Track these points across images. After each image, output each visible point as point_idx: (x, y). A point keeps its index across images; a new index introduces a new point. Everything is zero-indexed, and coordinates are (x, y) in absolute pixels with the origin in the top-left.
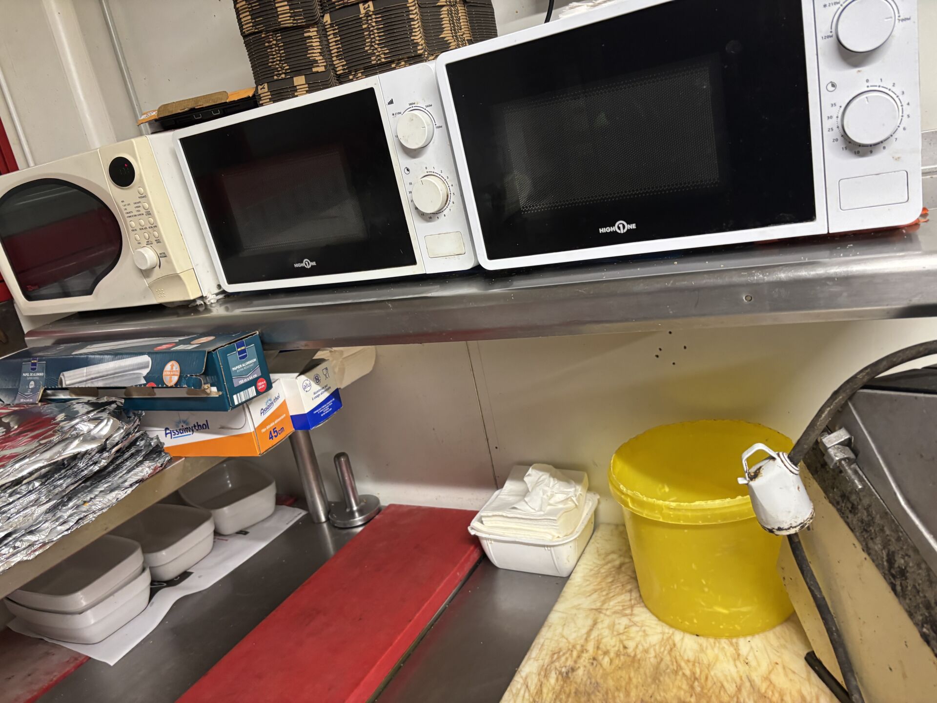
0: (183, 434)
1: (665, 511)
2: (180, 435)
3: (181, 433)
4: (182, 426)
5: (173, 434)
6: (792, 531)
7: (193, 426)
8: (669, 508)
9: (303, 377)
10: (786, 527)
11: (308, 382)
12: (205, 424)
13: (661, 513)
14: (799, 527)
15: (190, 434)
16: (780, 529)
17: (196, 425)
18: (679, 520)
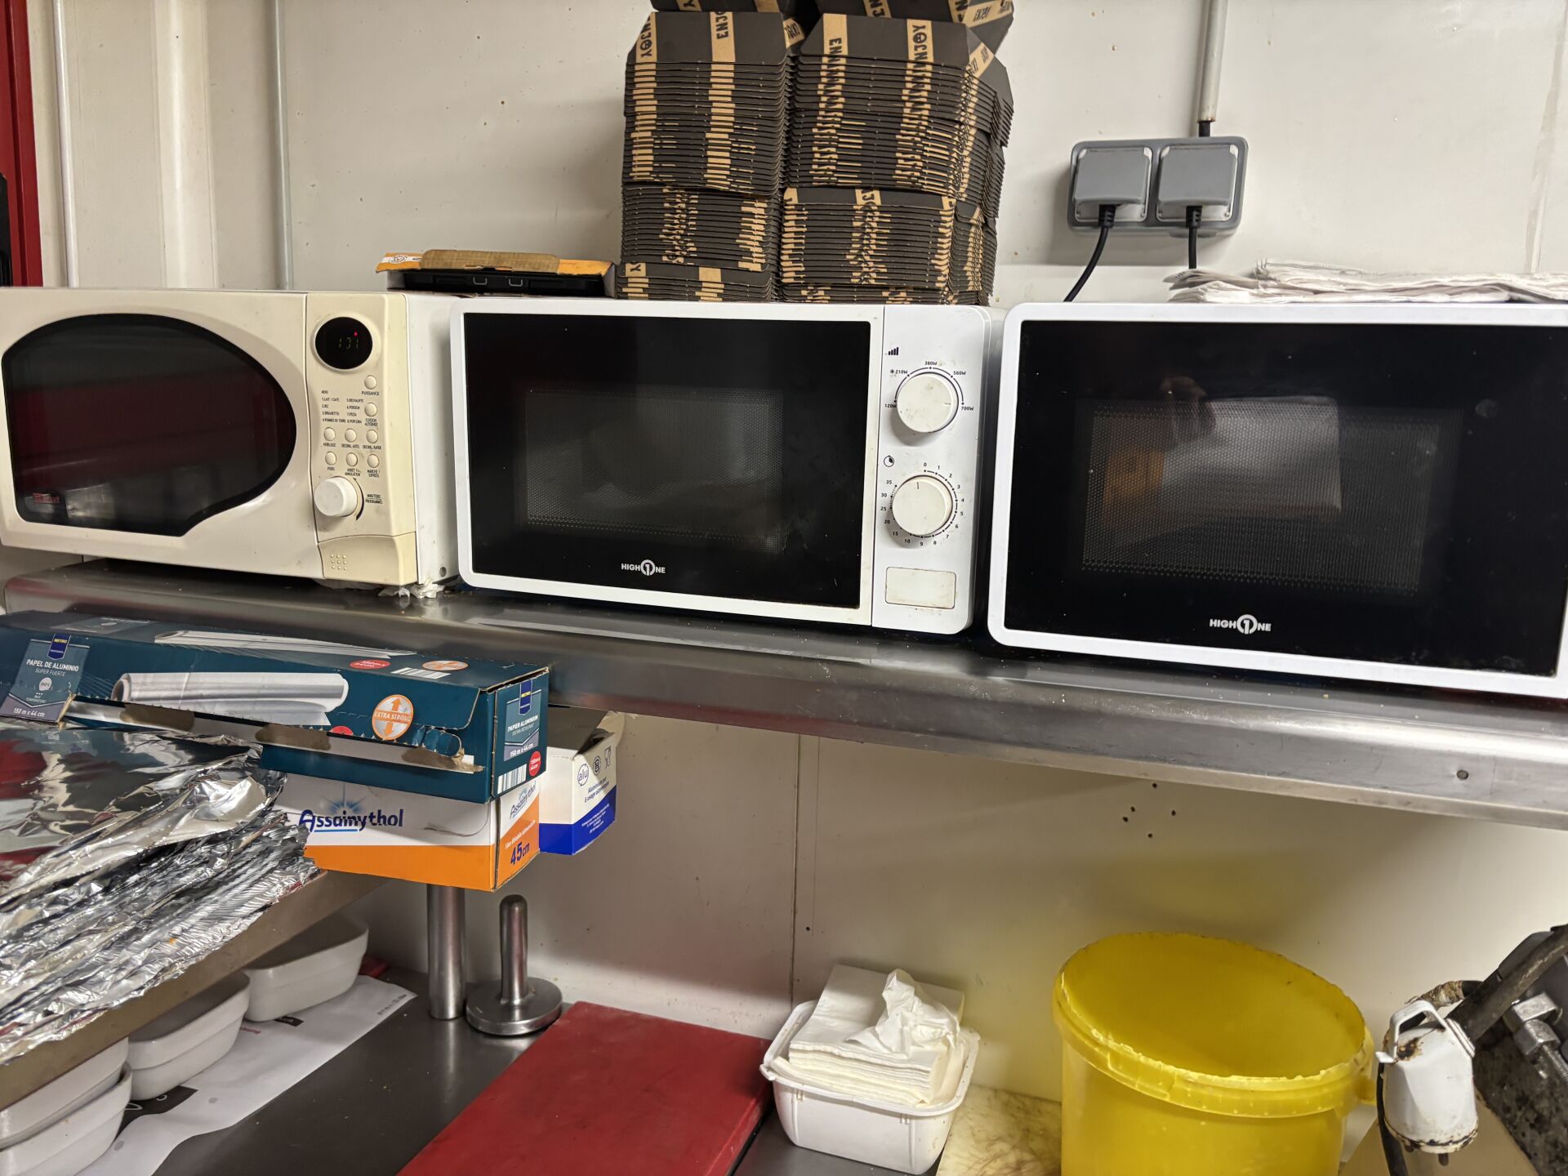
0: (338, 828)
1: (1177, 1085)
2: (332, 827)
3: (336, 825)
4: (345, 813)
5: (317, 823)
6: (1451, 1149)
7: (368, 815)
8: (1186, 1082)
9: (581, 759)
10: (1444, 1140)
11: (585, 769)
12: (394, 816)
13: (1170, 1088)
14: (1461, 1144)
15: (356, 830)
16: (1432, 1143)
17: (376, 814)
18: (1200, 1103)
